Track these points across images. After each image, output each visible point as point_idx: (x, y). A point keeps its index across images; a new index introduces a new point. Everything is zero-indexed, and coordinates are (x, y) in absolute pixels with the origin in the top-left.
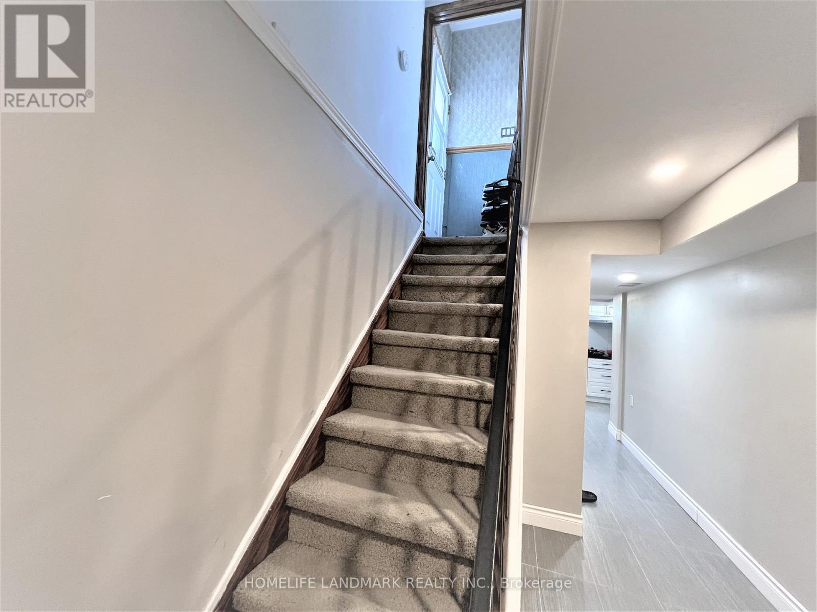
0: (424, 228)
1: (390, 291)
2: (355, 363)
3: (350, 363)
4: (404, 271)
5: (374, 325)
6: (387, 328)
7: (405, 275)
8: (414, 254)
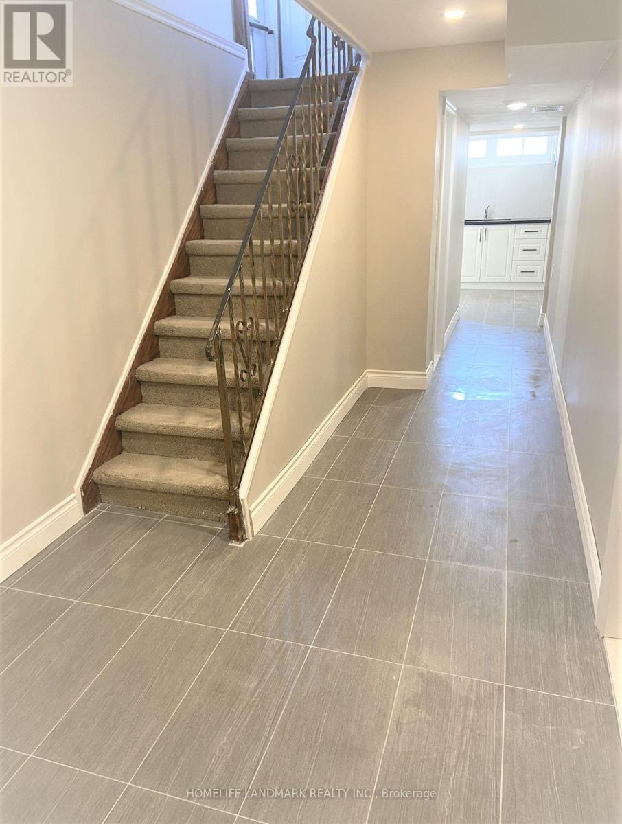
0: (250, 66)
1: (214, 160)
2: (188, 236)
3: (184, 237)
4: (227, 134)
5: (201, 200)
6: (216, 202)
7: (229, 139)
8: (239, 109)
